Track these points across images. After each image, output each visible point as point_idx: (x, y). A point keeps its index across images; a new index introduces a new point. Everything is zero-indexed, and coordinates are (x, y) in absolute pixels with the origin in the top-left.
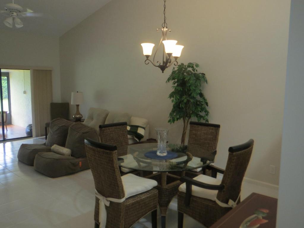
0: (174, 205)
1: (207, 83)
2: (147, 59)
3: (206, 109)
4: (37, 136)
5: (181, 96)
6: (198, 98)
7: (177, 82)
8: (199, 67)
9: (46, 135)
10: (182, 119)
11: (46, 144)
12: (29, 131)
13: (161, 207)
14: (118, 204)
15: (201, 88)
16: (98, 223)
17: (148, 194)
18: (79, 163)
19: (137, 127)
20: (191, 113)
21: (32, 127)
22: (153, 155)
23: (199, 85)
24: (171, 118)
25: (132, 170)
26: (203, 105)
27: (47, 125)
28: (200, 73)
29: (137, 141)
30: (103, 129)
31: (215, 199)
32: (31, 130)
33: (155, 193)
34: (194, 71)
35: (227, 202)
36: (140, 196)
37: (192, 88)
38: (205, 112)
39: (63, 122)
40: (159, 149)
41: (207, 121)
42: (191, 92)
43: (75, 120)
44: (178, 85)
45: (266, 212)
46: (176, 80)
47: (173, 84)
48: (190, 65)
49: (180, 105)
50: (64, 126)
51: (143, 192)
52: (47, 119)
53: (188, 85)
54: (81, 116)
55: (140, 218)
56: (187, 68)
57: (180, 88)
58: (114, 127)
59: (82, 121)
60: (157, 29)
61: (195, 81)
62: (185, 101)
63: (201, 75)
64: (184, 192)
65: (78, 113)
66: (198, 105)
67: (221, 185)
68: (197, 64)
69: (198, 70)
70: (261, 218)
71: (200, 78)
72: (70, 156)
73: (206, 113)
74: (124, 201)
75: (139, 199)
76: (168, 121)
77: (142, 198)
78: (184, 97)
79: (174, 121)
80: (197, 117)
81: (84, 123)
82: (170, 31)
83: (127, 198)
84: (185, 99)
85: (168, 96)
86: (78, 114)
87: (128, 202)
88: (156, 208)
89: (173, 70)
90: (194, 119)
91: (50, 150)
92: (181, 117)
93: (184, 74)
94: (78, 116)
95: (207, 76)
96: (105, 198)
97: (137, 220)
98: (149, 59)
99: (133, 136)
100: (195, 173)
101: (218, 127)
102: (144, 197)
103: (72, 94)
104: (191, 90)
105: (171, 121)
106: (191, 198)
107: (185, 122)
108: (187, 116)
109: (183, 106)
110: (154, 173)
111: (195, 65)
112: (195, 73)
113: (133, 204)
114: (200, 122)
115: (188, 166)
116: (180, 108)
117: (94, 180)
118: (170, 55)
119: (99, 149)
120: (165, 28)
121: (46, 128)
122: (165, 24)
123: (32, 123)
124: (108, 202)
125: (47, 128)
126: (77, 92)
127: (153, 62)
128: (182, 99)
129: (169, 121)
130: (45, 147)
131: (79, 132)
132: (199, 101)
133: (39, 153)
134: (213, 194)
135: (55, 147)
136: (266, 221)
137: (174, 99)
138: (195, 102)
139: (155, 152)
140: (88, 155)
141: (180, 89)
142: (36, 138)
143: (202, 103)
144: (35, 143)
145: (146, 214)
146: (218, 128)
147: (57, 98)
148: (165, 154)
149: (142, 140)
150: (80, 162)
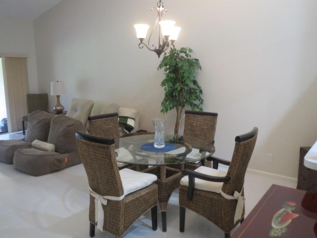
0: (174, 199)
1: (200, 69)
2: (141, 43)
3: (201, 97)
4: (13, 131)
5: (174, 84)
6: (192, 85)
7: (169, 69)
8: (192, 52)
9: (24, 130)
10: (175, 108)
11: (25, 139)
12: (3, 125)
13: (161, 202)
14: (117, 202)
15: (195, 75)
16: (94, 224)
17: (148, 190)
18: (64, 159)
19: (126, 118)
20: (185, 102)
21: (8, 121)
22: (150, 147)
23: (193, 71)
24: (164, 108)
25: (127, 164)
26: (197, 93)
27: (25, 119)
28: (194, 59)
29: (127, 133)
30: (92, 121)
31: (220, 191)
32: (6, 125)
33: (155, 188)
34: (187, 57)
35: (232, 194)
36: (140, 192)
37: (186, 75)
38: (199, 100)
39: (44, 115)
40: (156, 141)
41: (201, 109)
42: (185, 79)
43: (56, 112)
44: (170, 72)
45: (293, 205)
46: (168, 67)
47: (164, 71)
48: (183, 50)
49: (173, 94)
50: (45, 119)
51: (142, 187)
52: (24, 112)
53: (182, 71)
54: (63, 108)
55: (140, 215)
56: (179, 54)
57: (172, 75)
58: (104, 118)
59: (64, 113)
60: (152, 9)
61: (188, 68)
62: (179, 89)
63: (194, 61)
64: (186, 185)
65: (59, 104)
66: (192, 93)
67: (226, 177)
68: (191, 49)
69: (191, 56)
70: (291, 212)
71: (194, 64)
72: (54, 151)
73: (201, 101)
74: (123, 199)
75: (138, 196)
76: (160, 111)
77: (142, 194)
78: (178, 84)
79: (167, 110)
80: (191, 106)
81: (66, 115)
82: (166, 11)
83: (126, 195)
84: (178, 86)
85: (161, 84)
86: (59, 106)
87: (128, 199)
88: (155, 204)
89: (164, 56)
90: (188, 108)
91: (30, 146)
92: (175, 106)
93: (176, 60)
94: (59, 108)
95: (201, 62)
96: (101, 197)
97: (137, 218)
98: (143, 42)
99: (122, 128)
100: (194, 165)
101: (215, 115)
102: (143, 193)
103: (52, 83)
104: (184, 77)
105: (164, 110)
106: (194, 192)
107: (178, 111)
108: (180, 105)
109: (177, 94)
110: (149, 167)
111: (189, 50)
112: (189, 59)
113: (132, 201)
114: (194, 110)
115: (187, 158)
116: (172, 96)
117: (88, 177)
118: (167, 37)
119: (93, 143)
120: (161, 7)
121: (23, 122)
122: (161, 2)
123: (6, 117)
124: (106, 200)
125: (25, 122)
126: (57, 81)
127: (147, 45)
128: (176, 87)
129: (162, 111)
130: (25, 142)
131: (62, 125)
132: (194, 89)
133: (19, 150)
134: (217, 187)
135: (36, 142)
136: (297, 215)
137: (167, 87)
138: (189, 90)
139: (152, 144)
140: (80, 150)
141: (173, 77)
142: (12, 133)
143: (196, 91)
144: (11, 139)
145: (146, 211)
146: (216, 117)
147: (34, 89)
148: (163, 146)
149: (132, 132)
150: (65, 157)
